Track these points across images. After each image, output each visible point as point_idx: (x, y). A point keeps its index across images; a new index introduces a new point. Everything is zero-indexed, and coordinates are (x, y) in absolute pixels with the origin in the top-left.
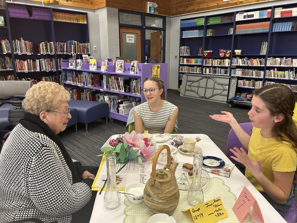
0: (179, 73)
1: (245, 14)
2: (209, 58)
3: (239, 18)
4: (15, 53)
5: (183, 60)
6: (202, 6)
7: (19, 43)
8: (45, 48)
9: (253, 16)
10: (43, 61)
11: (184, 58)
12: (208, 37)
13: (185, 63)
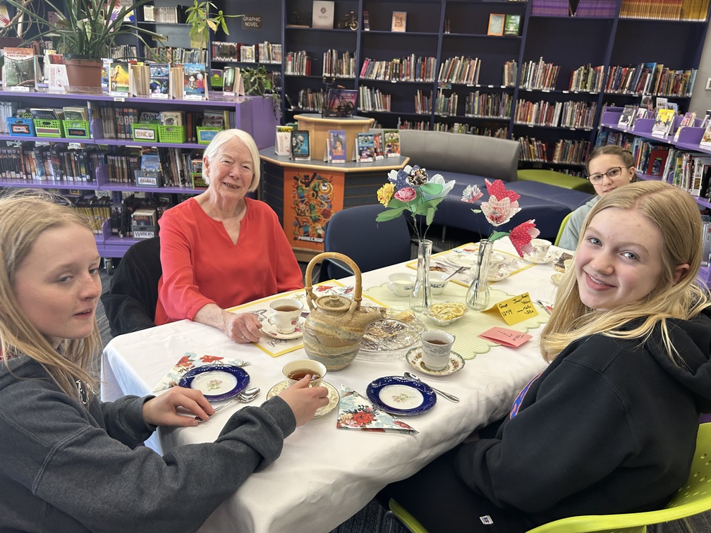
4: (521, 87)
7: (533, 67)
8: (582, 78)
10: (570, 107)
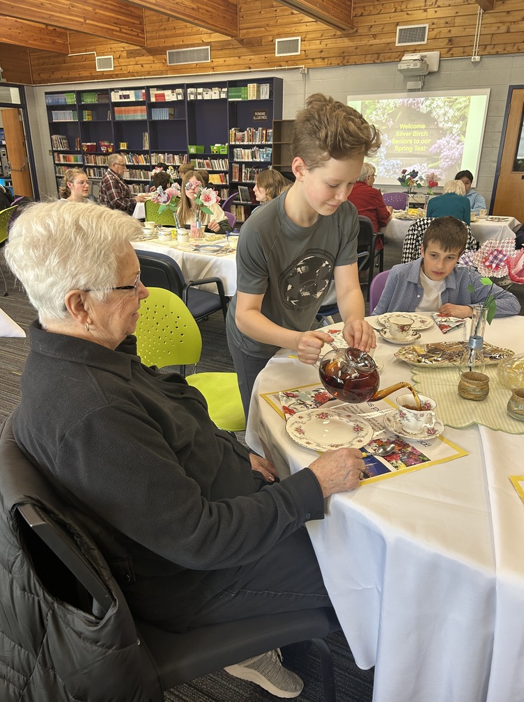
0: (57, 177)
1: (121, 93)
2: (90, 154)
3: (115, 97)
5: (59, 157)
6: (73, 74)
9: (128, 97)
11: (58, 154)
12: (85, 122)
13: (62, 162)
